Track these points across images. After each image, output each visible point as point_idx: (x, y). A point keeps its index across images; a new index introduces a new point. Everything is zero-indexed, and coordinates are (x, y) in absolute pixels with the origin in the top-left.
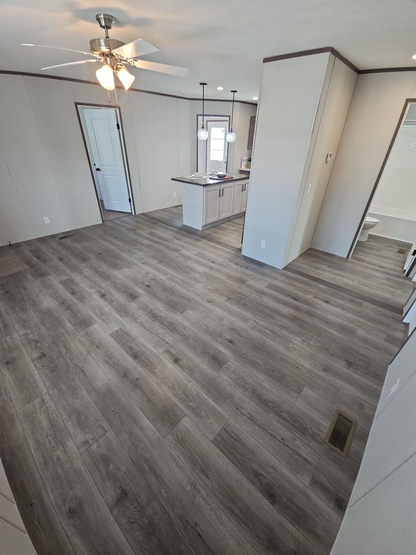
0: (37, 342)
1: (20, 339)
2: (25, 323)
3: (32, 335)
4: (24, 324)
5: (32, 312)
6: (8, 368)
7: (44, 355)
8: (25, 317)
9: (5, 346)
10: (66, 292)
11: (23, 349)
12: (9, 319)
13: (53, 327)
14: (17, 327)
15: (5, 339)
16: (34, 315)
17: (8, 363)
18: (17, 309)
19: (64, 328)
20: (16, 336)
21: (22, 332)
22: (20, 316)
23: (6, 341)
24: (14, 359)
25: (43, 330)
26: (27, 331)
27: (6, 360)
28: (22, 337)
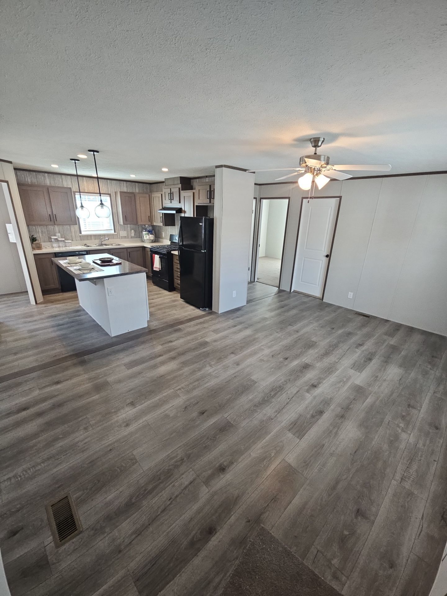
0: (403, 417)
1: (412, 433)
2: (392, 441)
3: (401, 425)
4: (394, 440)
5: (373, 443)
6: (440, 425)
7: (409, 406)
8: (385, 447)
9: (428, 442)
10: (320, 422)
11: (418, 424)
12: (400, 463)
13: (379, 411)
14: (402, 446)
15: (423, 448)
16: (376, 437)
17: (437, 428)
18: (380, 465)
19: (375, 402)
20: (412, 440)
21: (404, 436)
22: (388, 452)
23: (424, 445)
24: (430, 425)
25: (388, 418)
26: (400, 431)
27: (437, 431)
28: (409, 432)
